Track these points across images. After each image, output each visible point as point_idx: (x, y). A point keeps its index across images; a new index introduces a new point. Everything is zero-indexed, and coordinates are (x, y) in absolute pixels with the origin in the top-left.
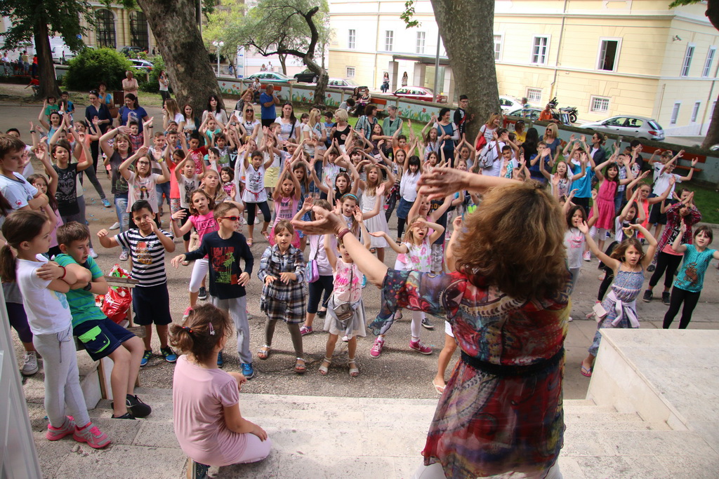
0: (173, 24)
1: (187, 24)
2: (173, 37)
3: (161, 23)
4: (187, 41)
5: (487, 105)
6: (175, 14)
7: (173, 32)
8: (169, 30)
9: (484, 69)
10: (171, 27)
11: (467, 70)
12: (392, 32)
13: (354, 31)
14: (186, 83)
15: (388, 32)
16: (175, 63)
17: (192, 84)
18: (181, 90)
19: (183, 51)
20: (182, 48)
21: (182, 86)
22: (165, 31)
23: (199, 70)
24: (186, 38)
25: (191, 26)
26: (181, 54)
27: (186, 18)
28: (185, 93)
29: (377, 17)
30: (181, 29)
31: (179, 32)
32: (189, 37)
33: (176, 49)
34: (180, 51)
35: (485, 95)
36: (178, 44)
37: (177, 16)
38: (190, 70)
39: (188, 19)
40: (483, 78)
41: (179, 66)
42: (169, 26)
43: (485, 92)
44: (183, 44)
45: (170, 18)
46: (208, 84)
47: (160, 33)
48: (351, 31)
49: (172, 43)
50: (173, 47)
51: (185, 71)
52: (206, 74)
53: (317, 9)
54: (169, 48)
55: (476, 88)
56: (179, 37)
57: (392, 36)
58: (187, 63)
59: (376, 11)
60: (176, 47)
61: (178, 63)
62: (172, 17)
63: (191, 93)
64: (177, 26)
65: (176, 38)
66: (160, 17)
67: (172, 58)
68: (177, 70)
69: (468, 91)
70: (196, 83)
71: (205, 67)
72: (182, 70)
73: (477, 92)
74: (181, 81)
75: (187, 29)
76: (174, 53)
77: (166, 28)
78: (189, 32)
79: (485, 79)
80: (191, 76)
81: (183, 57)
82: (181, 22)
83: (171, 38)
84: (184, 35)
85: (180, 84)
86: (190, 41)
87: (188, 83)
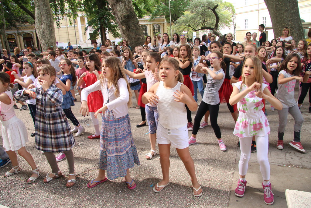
0: (120, 7)
1: (127, 7)
2: (120, 13)
3: (115, 7)
4: (126, 15)
5: (291, 27)
6: (121, 2)
7: (120, 11)
8: (118, 10)
9: (288, 4)
10: (119, 8)
11: (276, 7)
12: (266, 18)
13: (247, 20)
14: (127, 34)
15: (263, 18)
16: (122, 26)
17: (129, 35)
18: (125, 38)
19: (125, 19)
20: (124, 18)
21: (125, 36)
22: (117, 11)
23: (132, 28)
24: (126, 13)
25: (128, 7)
26: (124, 21)
27: (126, 4)
28: (126, 39)
29: (258, 11)
30: (123, 9)
31: (123, 10)
32: (128, 12)
33: (121, 19)
34: (123, 20)
35: (289, 21)
36: (122, 16)
37: (122, 3)
38: (128, 28)
39: (127, 4)
40: (287, 10)
41: (123, 26)
42: (118, 8)
43: (289, 19)
44: (125, 16)
45: (119, 5)
46: (137, 34)
47: (115, 13)
48: (245, 20)
49: (120, 16)
50: (120, 18)
51: (126, 29)
52: (136, 29)
53: (217, 5)
54: (119, 19)
55: (283, 17)
56: (123, 13)
57: (265, 19)
58: (127, 25)
59: (257, 8)
60: (122, 18)
61: (123, 25)
62: (119, 4)
63: (129, 39)
64: (122, 8)
65: (121, 14)
66: (114, 5)
67: (120, 24)
68: (123, 29)
69: (277, 20)
70: (131, 34)
71: (136, 26)
72: (124, 28)
73: (284, 19)
74: (125, 34)
75: (127, 9)
76: (121, 21)
77: (117, 10)
78: (127, 10)
79: (289, 11)
80: (129, 31)
81: (125, 22)
82: (123, 6)
83: (119, 14)
84: (125, 11)
85: (124, 35)
86: (128, 14)
87: (128, 34)
